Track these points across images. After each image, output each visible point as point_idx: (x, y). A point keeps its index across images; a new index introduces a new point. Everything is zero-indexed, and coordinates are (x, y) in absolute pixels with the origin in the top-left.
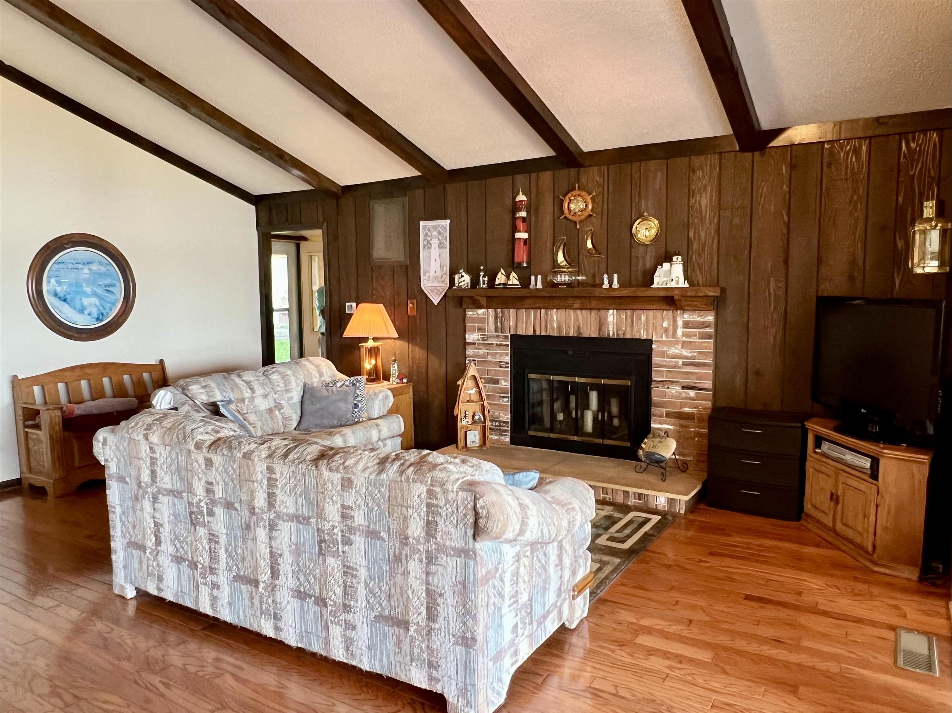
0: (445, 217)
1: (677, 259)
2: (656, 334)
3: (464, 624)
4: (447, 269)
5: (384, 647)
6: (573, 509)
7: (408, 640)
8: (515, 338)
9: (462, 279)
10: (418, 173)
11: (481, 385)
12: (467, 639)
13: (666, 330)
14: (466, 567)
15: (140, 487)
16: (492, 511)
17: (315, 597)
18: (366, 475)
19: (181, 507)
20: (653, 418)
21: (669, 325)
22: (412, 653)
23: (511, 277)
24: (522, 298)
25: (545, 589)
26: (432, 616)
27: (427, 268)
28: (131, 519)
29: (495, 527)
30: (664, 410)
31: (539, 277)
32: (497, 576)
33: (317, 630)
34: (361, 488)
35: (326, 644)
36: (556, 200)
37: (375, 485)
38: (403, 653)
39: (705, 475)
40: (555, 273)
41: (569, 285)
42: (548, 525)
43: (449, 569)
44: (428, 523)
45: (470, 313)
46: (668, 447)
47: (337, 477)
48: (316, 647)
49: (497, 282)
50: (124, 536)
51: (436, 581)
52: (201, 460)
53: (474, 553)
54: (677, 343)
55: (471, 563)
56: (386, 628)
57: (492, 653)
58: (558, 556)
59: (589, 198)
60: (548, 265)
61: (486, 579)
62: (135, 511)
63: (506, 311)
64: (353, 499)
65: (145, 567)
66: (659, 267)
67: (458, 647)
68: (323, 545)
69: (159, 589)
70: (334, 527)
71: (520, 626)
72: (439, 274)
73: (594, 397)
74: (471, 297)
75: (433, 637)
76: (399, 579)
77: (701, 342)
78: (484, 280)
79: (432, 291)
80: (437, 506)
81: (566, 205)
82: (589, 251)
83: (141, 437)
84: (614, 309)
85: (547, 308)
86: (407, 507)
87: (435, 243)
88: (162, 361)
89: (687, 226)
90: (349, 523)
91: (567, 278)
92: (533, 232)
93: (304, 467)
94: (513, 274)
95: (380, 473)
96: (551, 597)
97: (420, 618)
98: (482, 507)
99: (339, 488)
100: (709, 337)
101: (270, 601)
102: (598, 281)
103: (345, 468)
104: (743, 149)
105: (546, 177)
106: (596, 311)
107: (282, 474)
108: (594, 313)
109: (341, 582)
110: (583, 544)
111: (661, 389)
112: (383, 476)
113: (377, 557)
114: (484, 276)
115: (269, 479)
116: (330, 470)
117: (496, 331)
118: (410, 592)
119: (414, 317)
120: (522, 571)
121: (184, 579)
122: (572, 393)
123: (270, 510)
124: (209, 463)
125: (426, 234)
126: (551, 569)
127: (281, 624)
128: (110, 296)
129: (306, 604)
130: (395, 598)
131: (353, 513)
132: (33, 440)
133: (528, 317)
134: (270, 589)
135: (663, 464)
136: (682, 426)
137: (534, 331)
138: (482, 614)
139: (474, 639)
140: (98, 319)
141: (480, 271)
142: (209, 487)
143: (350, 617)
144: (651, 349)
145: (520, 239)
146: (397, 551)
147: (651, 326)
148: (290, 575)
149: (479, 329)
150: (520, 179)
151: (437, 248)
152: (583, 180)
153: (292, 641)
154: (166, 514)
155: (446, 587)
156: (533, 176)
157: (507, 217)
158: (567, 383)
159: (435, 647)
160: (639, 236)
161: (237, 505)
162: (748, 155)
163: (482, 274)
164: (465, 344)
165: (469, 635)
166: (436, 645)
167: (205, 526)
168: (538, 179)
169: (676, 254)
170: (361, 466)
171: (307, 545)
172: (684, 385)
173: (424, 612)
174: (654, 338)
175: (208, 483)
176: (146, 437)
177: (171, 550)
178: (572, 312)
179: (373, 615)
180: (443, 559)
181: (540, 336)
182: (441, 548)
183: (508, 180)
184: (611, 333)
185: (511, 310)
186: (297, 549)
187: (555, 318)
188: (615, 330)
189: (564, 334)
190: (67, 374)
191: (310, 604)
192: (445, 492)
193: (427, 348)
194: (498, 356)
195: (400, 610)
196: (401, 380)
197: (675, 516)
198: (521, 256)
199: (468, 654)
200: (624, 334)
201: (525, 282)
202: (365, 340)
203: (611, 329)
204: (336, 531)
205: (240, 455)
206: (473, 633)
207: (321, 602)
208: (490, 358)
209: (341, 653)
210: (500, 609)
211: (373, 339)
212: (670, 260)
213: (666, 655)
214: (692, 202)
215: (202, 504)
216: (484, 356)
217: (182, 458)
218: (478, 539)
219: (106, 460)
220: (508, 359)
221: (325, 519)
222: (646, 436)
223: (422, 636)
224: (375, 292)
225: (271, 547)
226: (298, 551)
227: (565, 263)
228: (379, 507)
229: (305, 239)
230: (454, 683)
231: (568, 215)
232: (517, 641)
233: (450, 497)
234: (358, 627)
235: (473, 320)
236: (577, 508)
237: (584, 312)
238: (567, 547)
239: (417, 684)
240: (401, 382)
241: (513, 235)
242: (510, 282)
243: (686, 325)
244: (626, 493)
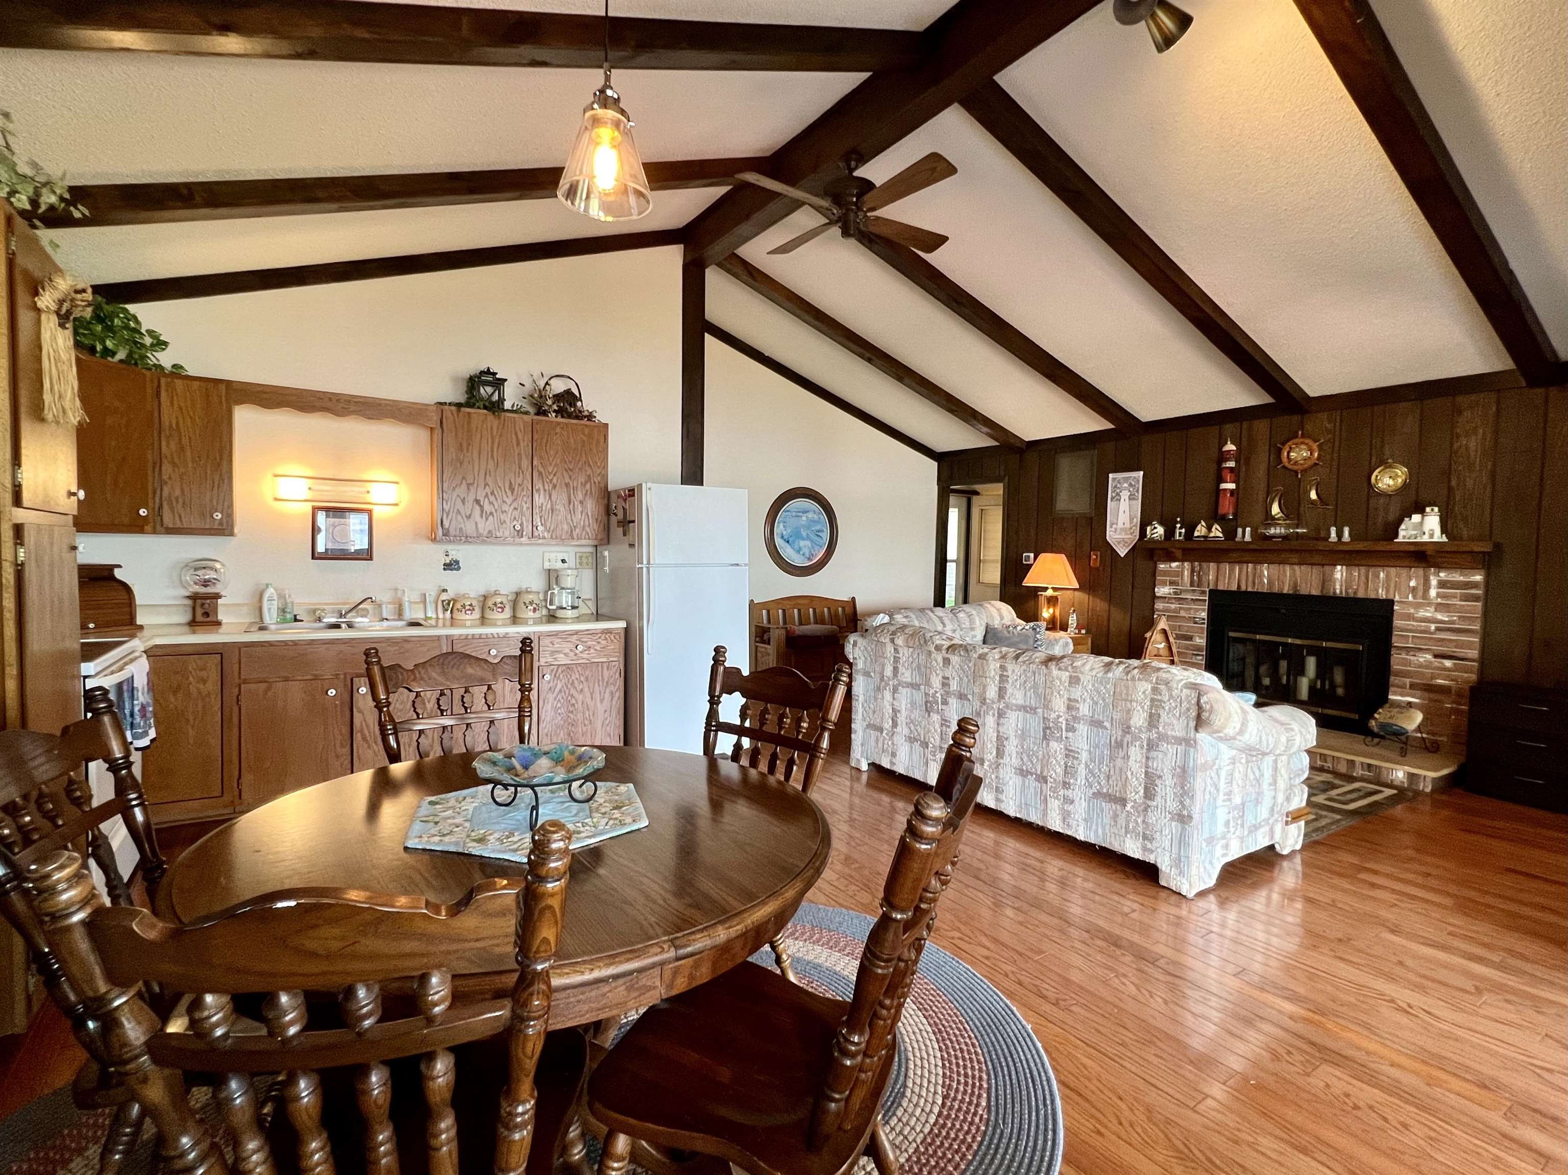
0: (1138, 470)
1: (1432, 510)
2: (1399, 594)
3: (1181, 803)
4: (1137, 520)
5: (1100, 821)
6: (1292, 730)
7: (1124, 815)
8: (1215, 595)
9: (1155, 531)
10: (1110, 426)
11: (1171, 639)
12: (1184, 816)
13: (1414, 590)
14: (1186, 754)
15: (882, 679)
16: (1215, 706)
17: (1036, 774)
18: (1094, 673)
19: (919, 697)
20: (1392, 689)
21: (1418, 584)
22: (1127, 827)
23: (1213, 529)
24: (1228, 551)
25: (1257, 802)
26: (1149, 794)
27: (1115, 521)
28: (872, 706)
29: (1217, 721)
30: (1408, 681)
31: (1248, 529)
32: (1214, 768)
33: (1036, 803)
34: (1088, 685)
35: (1043, 815)
36: (1272, 449)
37: (1101, 683)
38: (1119, 826)
39: (1463, 759)
40: (1269, 526)
41: (1285, 538)
42: (1267, 735)
43: (1169, 756)
44: (1151, 715)
45: (1162, 566)
46: (1410, 718)
47: (1065, 675)
48: (1034, 817)
49: (1196, 534)
50: (864, 720)
51: (1155, 765)
52: (940, 659)
53: (1195, 741)
54: (1429, 605)
55: (1192, 750)
56: (1104, 804)
57: (1206, 836)
58: (1272, 775)
59: (1315, 446)
60: (1259, 516)
61: (1206, 767)
62: (876, 699)
63: (1204, 565)
64: (1079, 693)
65: (880, 745)
66: (1407, 519)
67: (1174, 823)
68: (1048, 731)
69: (892, 763)
70: (1059, 716)
71: (1232, 824)
72: (1128, 525)
73: (1311, 664)
74: (1166, 549)
75: (1149, 813)
76: (1119, 762)
77: (1463, 606)
78: (1180, 532)
79: (1119, 543)
80: (1160, 701)
81: (1286, 454)
82: (1313, 502)
83: (887, 640)
84: (1342, 565)
85: (1255, 563)
86: (1131, 702)
87: (1125, 495)
88: (853, 598)
89: (1447, 473)
90: (1074, 713)
91: (1283, 531)
92: (1242, 483)
93: (1035, 666)
94: (1216, 526)
95: (1107, 672)
96: (1264, 812)
97: (1137, 796)
98: (1206, 703)
99: (1067, 684)
100: (1476, 598)
101: (993, 776)
102: (1323, 534)
103: (1073, 668)
104: (1531, 384)
105: (1261, 427)
106: (1319, 568)
107: (1013, 671)
108: (1316, 570)
109: (1062, 763)
110: (1299, 775)
111: (1404, 656)
112: (1110, 675)
113: (1099, 742)
114: (1181, 528)
115: (1001, 676)
116: (1060, 669)
117: (1192, 585)
118: (1129, 773)
119: (1097, 569)
120: (1236, 774)
121: (915, 757)
122: (1283, 657)
123: (999, 701)
124: (947, 661)
125: (1116, 486)
126: (1265, 786)
127: (1002, 797)
128: (818, 539)
129: (1027, 781)
130: (1114, 778)
131: (1078, 705)
132: (761, 652)
133: (1232, 571)
134: (994, 767)
135: (1403, 738)
136: (1431, 700)
137: (1239, 586)
138: (1199, 795)
139: (1190, 817)
140: (809, 559)
141: (1177, 522)
142: (946, 681)
143: (1069, 793)
144: (1392, 610)
145: (1226, 490)
146: (1119, 738)
147: (1392, 585)
148: (1014, 756)
149: (1171, 583)
150: (1229, 428)
151: (1127, 500)
152: (1308, 427)
153: (1011, 810)
154: (904, 703)
155: (1165, 770)
156: (1245, 425)
157: (1212, 467)
158: (1278, 644)
159: (1150, 821)
160: (1380, 485)
161: (970, 697)
162: (1540, 391)
163: (1178, 525)
164: (1154, 597)
165: (1185, 813)
166: (1152, 818)
167: (938, 712)
168: (1250, 429)
169: (1431, 504)
170: (1088, 667)
171: (1032, 730)
172: (1436, 653)
173: (1142, 791)
174: (1397, 598)
175: (944, 678)
176: (892, 641)
177: (906, 731)
178: (1288, 568)
179: (1091, 792)
180: (1164, 746)
181: (1246, 592)
182: (1162, 737)
183: (1215, 430)
184: (1338, 591)
185: (1211, 564)
186: (1023, 733)
187: (1266, 573)
188: (1344, 588)
189: (1276, 590)
190: (784, 602)
191: (1031, 781)
192: (1170, 689)
193: (1110, 601)
194: (1192, 612)
195: (1118, 789)
196: (1080, 631)
197: (1418, 793)
198: (1227, 507)
199: (1183, 829)
200: (1355, 593)
201: (1230, 534)
202: (1046, 589)
203: (1338, 587)
204: (1060, 720)
205: (975, 656)
206: (1189, 812)
207: (1042, 779)
208: (1183, 613)
209: (1057, 822)
210: (1215, 799)
211: (1053, 588)
212: (1422, 511)
213: (1393, 891)
214: (1456, 446)
215: (938, 695)
216: (1175, 611)
217: (923, 657)
218: (1200, 730)
219: (855, 658)
220: (1204, 615)
221: (1051, 710)
222: (1381, 706)
223: (1138, 812)
224: (1055, 543)
225: (998, 732)
226: (1023, 736)
227: (1281, 515)
228: (1104, 700)
229: (977, 493)
230: (1168, 854)
231: (1287, 464)
232: (1228, 836)
233: (1173, 693)
234: (1076, 803)
235: (1165, 573)
236: (1296, 729)
237: (1303, 567)
238: (1283, 771)
239: (1131, 854)
240: (1080, 633)
241: (1218, 486)
242: (1212, 535)
243: (1442, 584)
244: (1351, 763)
